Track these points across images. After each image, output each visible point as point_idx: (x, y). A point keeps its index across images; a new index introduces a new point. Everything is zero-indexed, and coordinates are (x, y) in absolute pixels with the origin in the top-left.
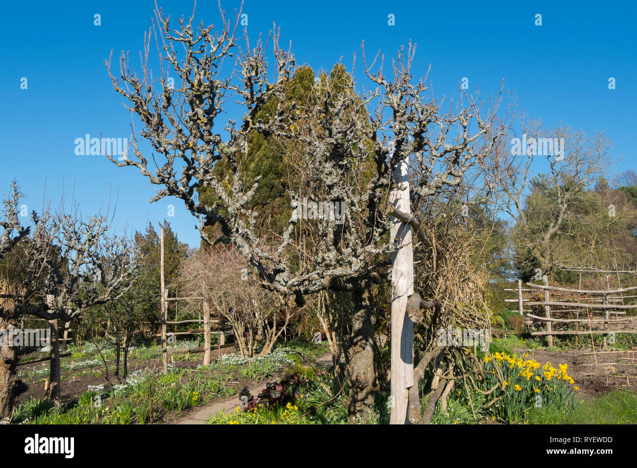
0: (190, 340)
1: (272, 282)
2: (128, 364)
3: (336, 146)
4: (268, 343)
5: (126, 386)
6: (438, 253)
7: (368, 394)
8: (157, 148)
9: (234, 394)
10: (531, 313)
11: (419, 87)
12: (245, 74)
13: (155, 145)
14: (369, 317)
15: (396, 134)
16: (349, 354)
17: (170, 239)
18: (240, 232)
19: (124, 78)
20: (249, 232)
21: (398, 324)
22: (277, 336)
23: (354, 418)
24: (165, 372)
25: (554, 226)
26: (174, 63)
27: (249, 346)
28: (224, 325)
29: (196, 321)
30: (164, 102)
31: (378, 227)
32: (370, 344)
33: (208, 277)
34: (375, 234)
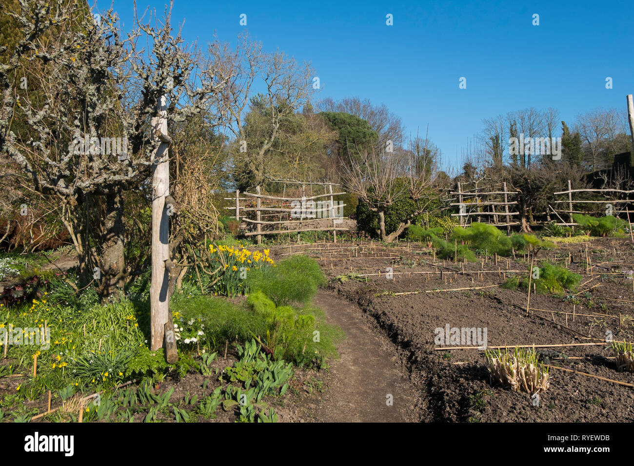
1: (55, 185)
6: (180, 164)
7: (119, 279)
10: (246, 218)
14: (120, 218)
16: (103, 248)
21: (158, 217)
23: (108, 298)
25: (268, 143)
32: (122, 239)
34: (147, 150)
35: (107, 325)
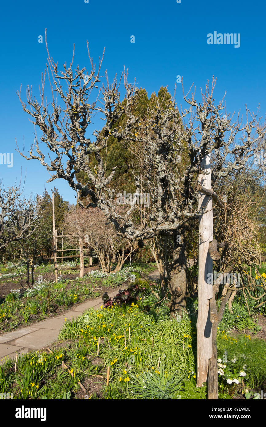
0: (71, 261)
1: (123, 233)
2: (34, 276)
3: (163, 145)
4: (119, 264)
5: (33, 290)
6: (228, 211)
7: (182, 299)
8: (51, 148)
9: (99, 296)
11: (219, 107)
12: (105, 100)
13: (49, 146)
14: (183, 252)
15: (204, 139)
16: (171, 275)
17: (58, 199)
18: (103, 202)
19: (29, 103)
20: (109, 202)
21: (203, 259)
22: (125, 260)
23: (174, 314)
24: (57, 282)
26: (61, 93)
27: (108, 266)
28: (91, 253)
29: (75, 249)
30: (54, 118)
31: (191, 199)
32: (184, 268)
33: (82, 224)
34: (189, 203)
35: (170, 339)
